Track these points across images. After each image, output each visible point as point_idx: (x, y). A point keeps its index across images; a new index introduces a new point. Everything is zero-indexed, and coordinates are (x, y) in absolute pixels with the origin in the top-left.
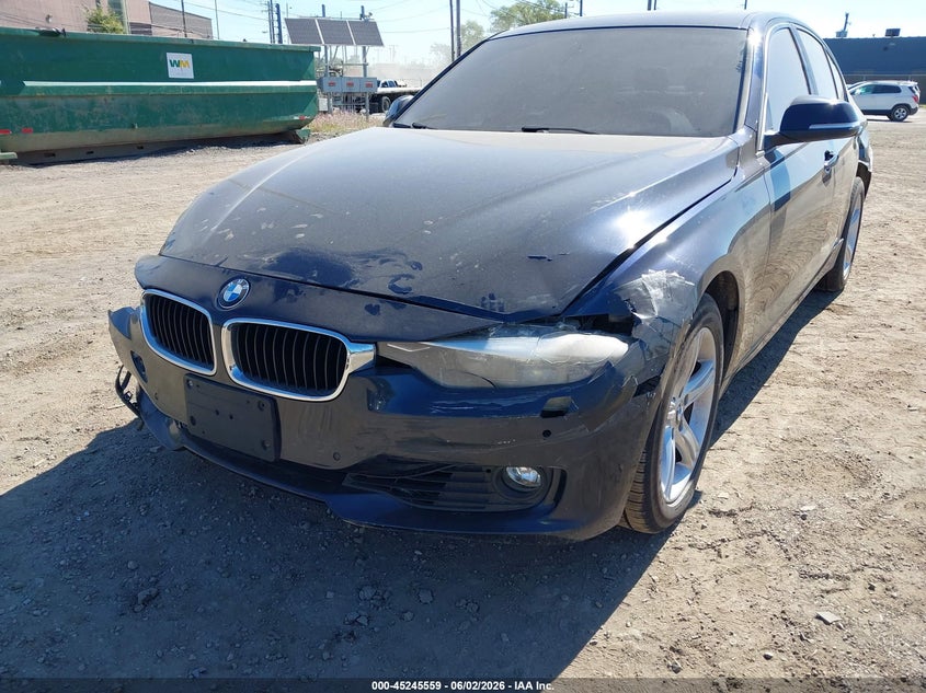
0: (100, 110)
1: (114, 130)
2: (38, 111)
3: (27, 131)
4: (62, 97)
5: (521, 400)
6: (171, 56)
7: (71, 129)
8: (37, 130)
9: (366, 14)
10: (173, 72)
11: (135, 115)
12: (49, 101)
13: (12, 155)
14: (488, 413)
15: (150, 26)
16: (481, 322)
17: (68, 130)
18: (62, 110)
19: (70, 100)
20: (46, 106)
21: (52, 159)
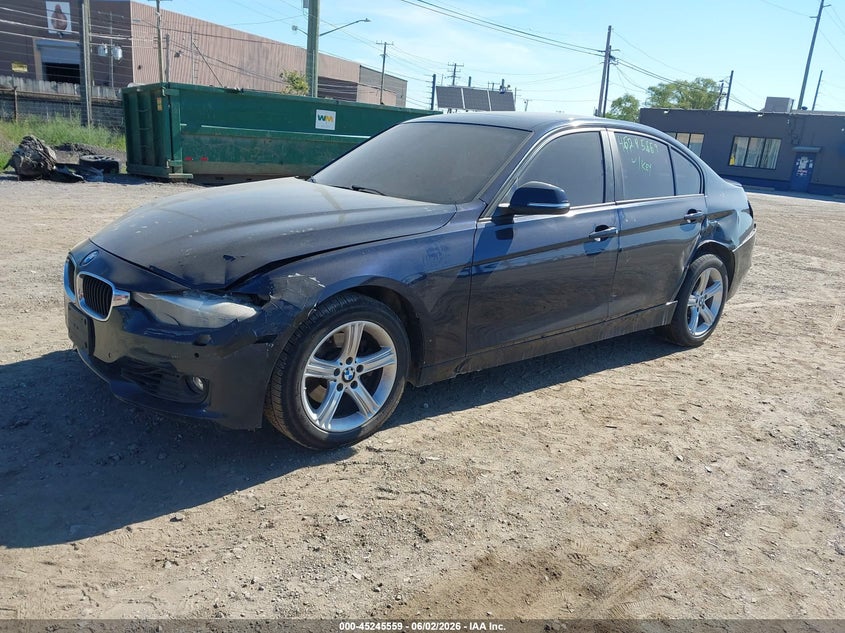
0: (258, 148)
1: (267, 164)
2: (214, 146)
3: (204, 159)
4: (232, 137)
5: (185, 334)
6: (320, 113)
7: (236, 161)
8: (211, 159)
9: (506, 85)
10: (319, 125)
11: (285, 154)
12: (224, 139)
13: (190, 175)
14: (168, 338)
15: (356, 84)
16: (180, 287)
17: (233, 161)
18: (231, 146)
19: (239, 140)
20: (220, 142)
21: (222, 182)
